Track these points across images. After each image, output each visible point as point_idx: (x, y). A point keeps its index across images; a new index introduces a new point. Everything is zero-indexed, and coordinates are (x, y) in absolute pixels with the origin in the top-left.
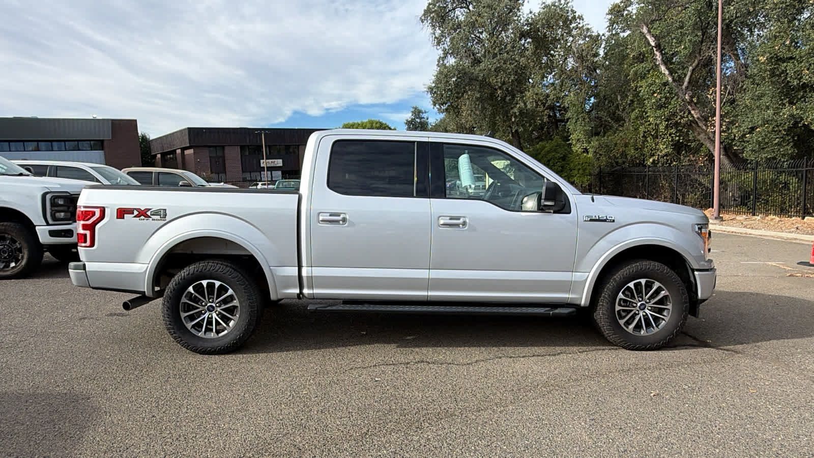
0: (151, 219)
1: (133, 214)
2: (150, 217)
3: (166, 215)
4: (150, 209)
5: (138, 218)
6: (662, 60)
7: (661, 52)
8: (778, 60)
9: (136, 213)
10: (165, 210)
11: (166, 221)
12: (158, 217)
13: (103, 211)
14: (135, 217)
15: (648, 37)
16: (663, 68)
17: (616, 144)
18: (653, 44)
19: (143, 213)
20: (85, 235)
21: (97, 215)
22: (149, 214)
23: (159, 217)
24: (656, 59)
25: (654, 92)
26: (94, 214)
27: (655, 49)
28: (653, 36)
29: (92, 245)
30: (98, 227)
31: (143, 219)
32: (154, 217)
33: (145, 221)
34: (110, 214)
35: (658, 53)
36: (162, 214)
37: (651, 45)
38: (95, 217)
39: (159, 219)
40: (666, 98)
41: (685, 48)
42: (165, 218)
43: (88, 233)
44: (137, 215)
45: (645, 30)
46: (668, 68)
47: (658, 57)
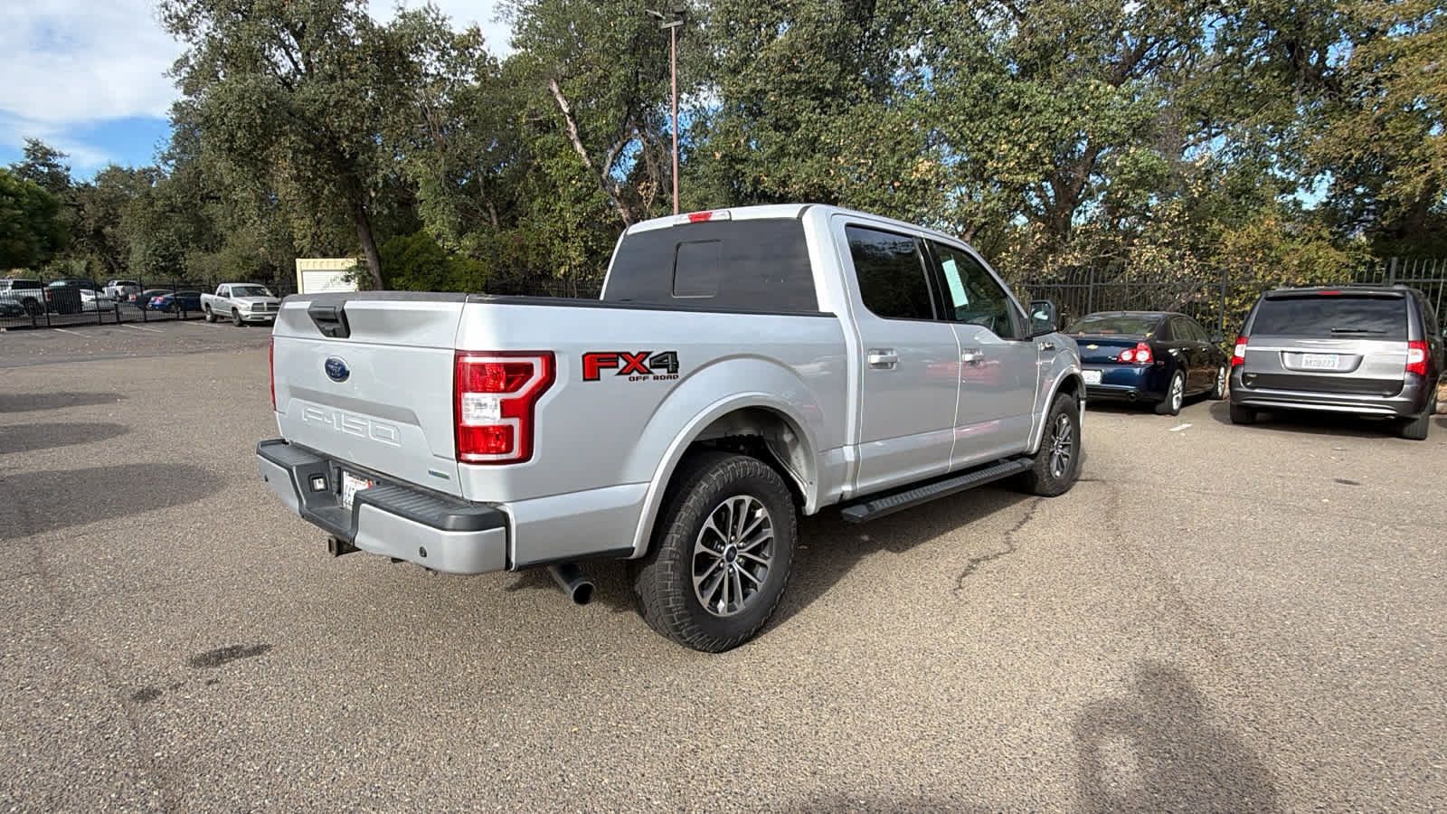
0: (651, 376)
1: (617, 367)
2: (651, 373)
3: (677, 366)
4: (649, 353)
5: (628, 377)
6: (578, 134)
7: (576, 123)
8: (733, 160)
9: (622, 363)
10: (675, 353)
11: (678, 380)
12: (663, 372)
13: (549, 359)
14: (620, 373)
15: (560, 99)
16: (578, 146)
17: (505, 247)
18: (566, 110)
19: (636, 364)
20: (510, 429)
21: (538, 374)
22: (648, 366)
23: (666, 370)
24: (570, 133)
25: (571, 178)
26: (528, 370)
27: (568, 118)
28: (566, 98)
29: (527, 454)
30: (540, 405)
31: (637, 378)
32: (657, 372)
33: (641, 381)
34: (568, 369)
35: (571, 124)
36: (668, 362)
37: (562, 111)
38: (533, 378)
39: (666, 375)
40: (588, 188)
41: (608, 125)
42: (676, 372)
43: (515, 423)
44: (625, 368)
45: (555, 88)
46: (584, 147)
47: (572, 130)
